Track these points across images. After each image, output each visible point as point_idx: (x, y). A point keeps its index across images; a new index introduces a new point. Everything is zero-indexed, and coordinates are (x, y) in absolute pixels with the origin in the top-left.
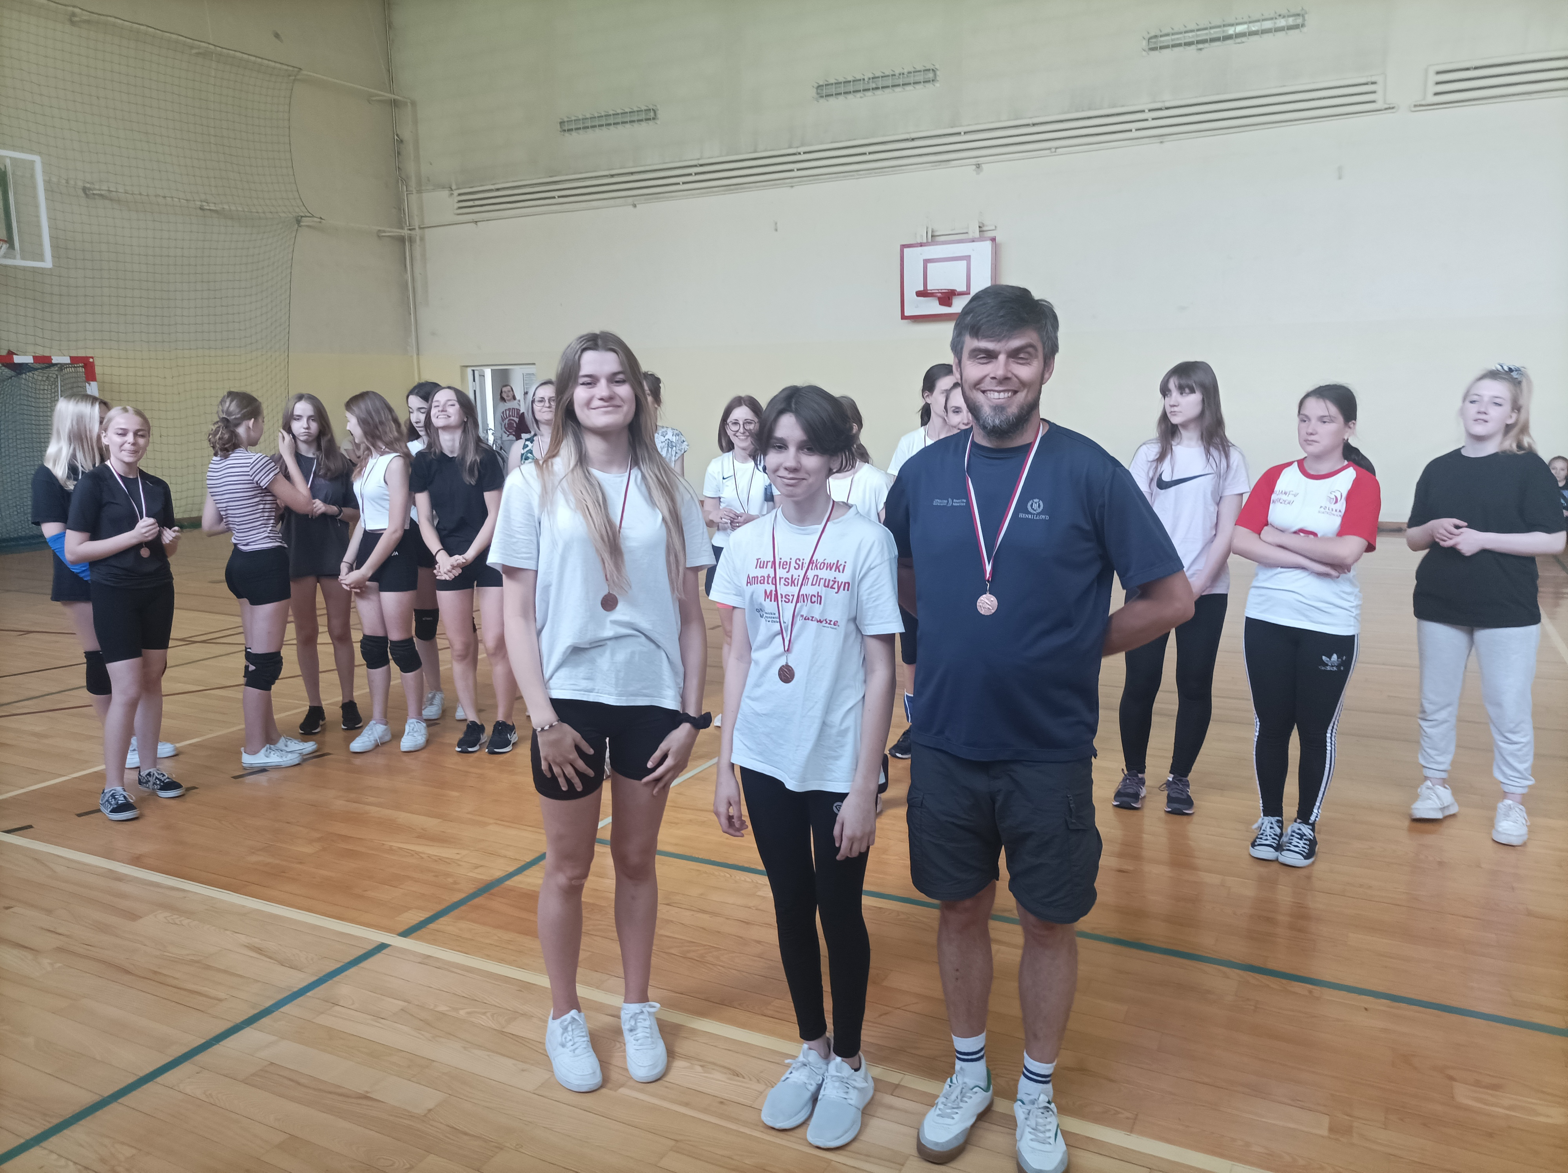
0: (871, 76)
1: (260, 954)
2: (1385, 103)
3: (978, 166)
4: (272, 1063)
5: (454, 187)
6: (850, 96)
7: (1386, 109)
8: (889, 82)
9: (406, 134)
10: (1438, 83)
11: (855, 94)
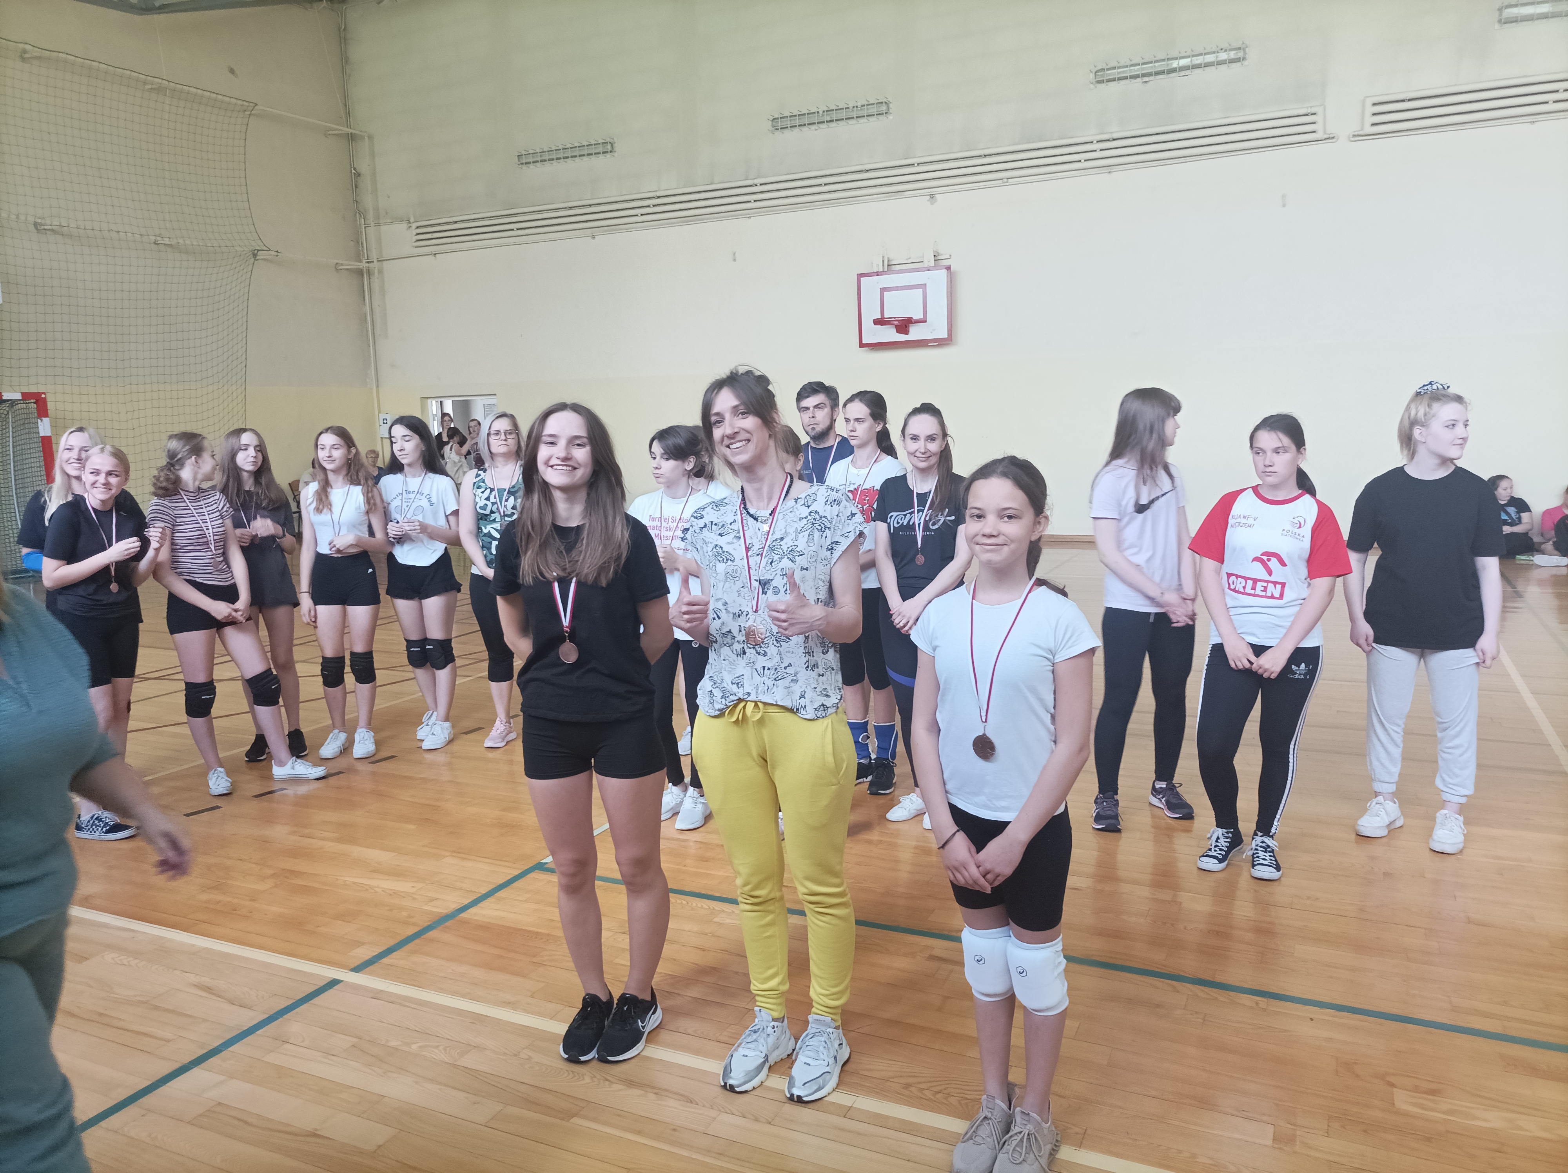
0: (826, 109)
1: (210, 993)
2: (1325, 133)
3: (932, 196)
4: (220, 1104)
5: (412, 220)
6: (805, 129)
7: (1325, 139)
8: (843, 114)
9: (363, 167)
10: (1374, 114)
11: (810, 126)
